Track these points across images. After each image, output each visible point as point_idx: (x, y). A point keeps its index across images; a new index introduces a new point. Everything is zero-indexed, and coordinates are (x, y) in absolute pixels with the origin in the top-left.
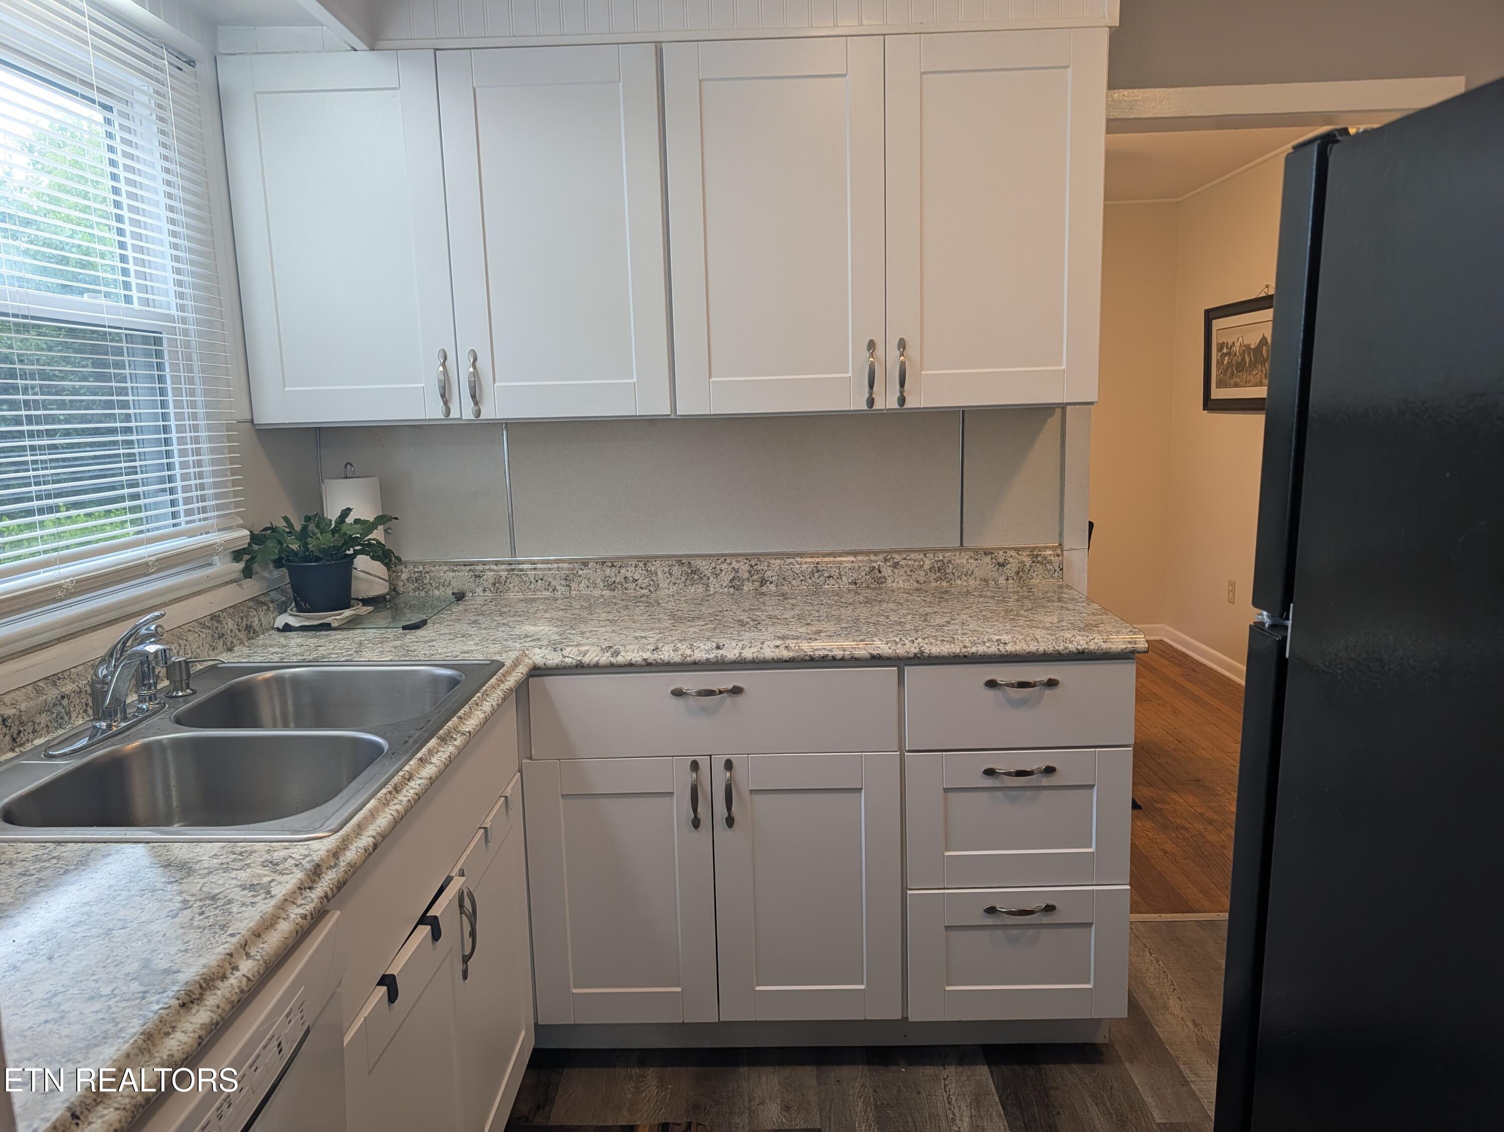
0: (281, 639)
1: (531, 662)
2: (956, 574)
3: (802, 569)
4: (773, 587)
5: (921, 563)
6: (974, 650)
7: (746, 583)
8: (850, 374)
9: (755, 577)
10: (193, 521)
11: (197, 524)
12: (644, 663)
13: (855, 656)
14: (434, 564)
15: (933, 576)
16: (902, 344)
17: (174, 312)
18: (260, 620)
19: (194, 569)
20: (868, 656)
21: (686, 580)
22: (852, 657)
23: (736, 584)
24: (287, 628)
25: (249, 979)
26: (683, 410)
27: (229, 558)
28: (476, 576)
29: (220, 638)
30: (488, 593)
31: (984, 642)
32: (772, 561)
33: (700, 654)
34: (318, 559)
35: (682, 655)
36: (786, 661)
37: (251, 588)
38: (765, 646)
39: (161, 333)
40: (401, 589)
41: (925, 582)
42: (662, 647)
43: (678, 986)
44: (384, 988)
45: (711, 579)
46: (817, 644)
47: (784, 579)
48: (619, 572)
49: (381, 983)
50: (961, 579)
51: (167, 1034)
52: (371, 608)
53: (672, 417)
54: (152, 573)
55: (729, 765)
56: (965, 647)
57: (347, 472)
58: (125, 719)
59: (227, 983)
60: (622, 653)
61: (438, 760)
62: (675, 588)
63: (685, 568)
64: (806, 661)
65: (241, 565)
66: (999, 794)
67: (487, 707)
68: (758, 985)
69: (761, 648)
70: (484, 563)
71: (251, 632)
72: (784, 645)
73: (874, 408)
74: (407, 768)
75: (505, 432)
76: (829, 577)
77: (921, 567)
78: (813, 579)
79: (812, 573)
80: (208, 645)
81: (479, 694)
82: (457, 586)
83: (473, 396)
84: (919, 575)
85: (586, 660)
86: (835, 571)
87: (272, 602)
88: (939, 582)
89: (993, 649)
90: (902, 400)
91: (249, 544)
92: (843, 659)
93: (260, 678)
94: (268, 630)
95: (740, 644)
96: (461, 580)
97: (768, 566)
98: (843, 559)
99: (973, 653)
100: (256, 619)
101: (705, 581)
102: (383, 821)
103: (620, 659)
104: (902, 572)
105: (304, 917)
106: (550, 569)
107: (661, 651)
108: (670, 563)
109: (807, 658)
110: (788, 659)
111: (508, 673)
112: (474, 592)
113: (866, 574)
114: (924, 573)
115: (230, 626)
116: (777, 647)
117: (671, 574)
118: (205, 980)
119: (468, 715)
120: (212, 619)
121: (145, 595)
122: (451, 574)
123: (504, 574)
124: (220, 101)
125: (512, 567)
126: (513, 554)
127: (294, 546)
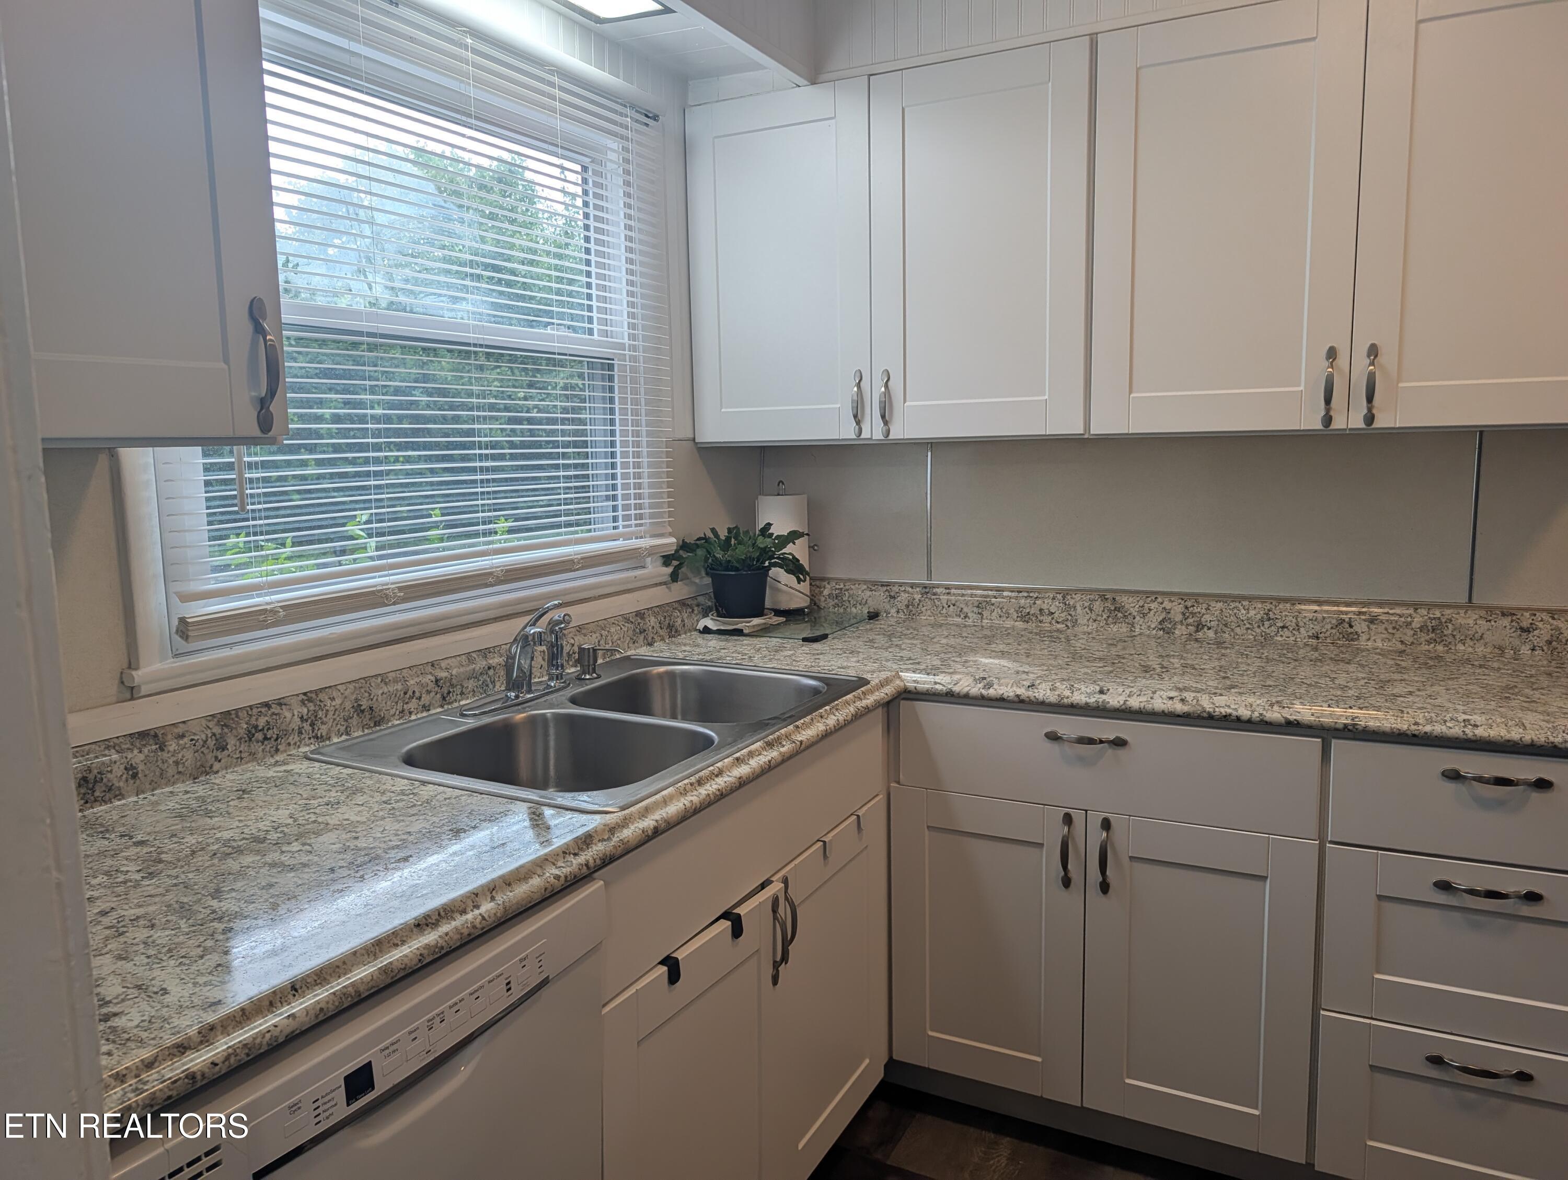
0: (700, 640)
1: (902, 684)
2: (1457, 637)
3: (1249, 616)
4: (1211, 634)
5: (1409, 619)
6: (1428, 728)
7: (1179, 627)
8: (1302, 388)
9: (1190, 620)
10: (630, 526)
11: (633, 529)
12: (1016, 699)
13: (1265, 719)
14: (854, 582)
15: (1424, 637)
16: (1373, 351)
17: (626, 341)
18: (683, 621)
19: (627, 570)
20: (1283, 721)
21: (1108, 617)
22: (1262, 720)
23: (1166, 627)
24: (706, 630)
25: (483, 918)
26: (1097, 429)
27: (660, 562)
28: (891, 597)
29: (641, 633)
30: (901, 615)
31: (1445, 721)
32: (1213, 604)
33: (1079, 698)
34: (737, 569)
35: (1059, 695)
36: (1179, 716)
37: (680, 591)
38: (1156, 696)
39: (613, 360)
40: (823, 604)
41: (1413, 643)
42: (1039, 684)
43: (1039, 1055)
44: (665, 968)
45: (1138, 618)
46: (1219, 700)
47: (1226, 625)
48: (1035, 603)
49: (662, 963)
50: (1464, 644)
51: (396, 945)
52: (782, 619)
53: (1086, 436)
54: (578, 570)
55: (1106, 825)
56: (1416, 724)
57: (780, 490)
58: (530, 691)
59: (464, 918)
60: (995, 686)
61: (755, 763)
62: (1095, 625)
63: (1108, 604)
64: (1203, 718)
65: (669, 570)
66: (1457, 915)
67: (831, 721)
68: (1129, 1077)
69: (1152, 698)
70: (901, 585)
71: (672, 631)
72: (1179, 698)
73: (1332, 427)
74: (719, 765)
75: (929, 454)
76: (1283, 627)
77: (1408, 624)
78: (1262, 628)
79: (1262, 620)
80: (629, 638)
81: (827, 708)
82: (873, 605)
83: (883, 417)
84: (1405, 634)
85: (956, 689)
86: (1291, 621)
87: (698, 605)
88: (1432, 645)
89: (1455, 730)
90: (1370, 419)
91: (677, 551)
92: (1249, 721)
93: (655, 671)
94: (690, 631)
95: (1127, 691)
96: (877, 599)
97: (1207, 609)
98: (1303, 607)
99: (1426, 733)
100: (679, 620)
101: (1130, 619)
102: (673, 809)
103: (992, 692)
104: (1381, 628)
105: (557, 877)
106: (963, 595)
107: (1037, 688)
108: (1092, 597)
109: (1205, 715)
110: (1181, 714)
111: (871, 692)
112: (887, 613)
113: (1332, 628)
114: (1412, 632)
115: (652, 624)
116: (1171, 698)
117: (1091, 610)
118: (445, 910)
119: (807, 726)
120: (636, 615)
121: (574, 588)
122: (868, 593)
123: (918, 597)
124: (685, 149)
125: (927, 590)
126: (929, 575)
127: (719, 555)
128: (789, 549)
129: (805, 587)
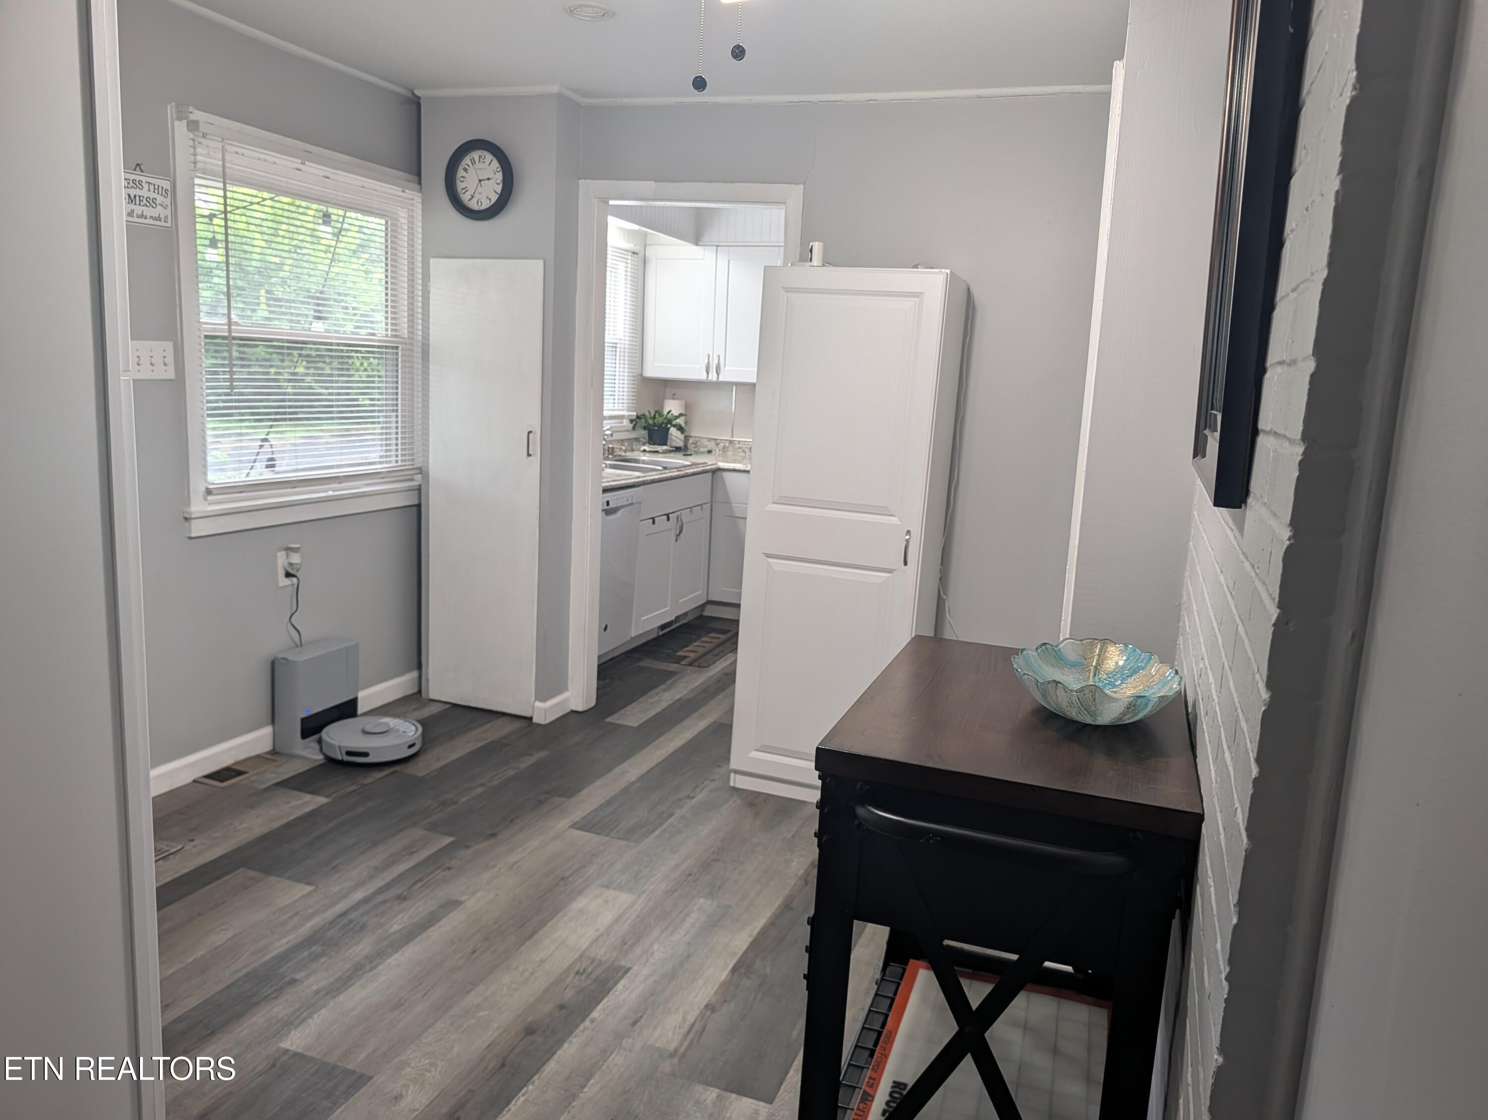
0: (642, 454)
1: (717, 466)
10: (620, 406)
14: (702, 438)
18: (637, 445)
24: (645, 451)
27: (629, 422)
28: (717, 444)
30: (721, 452)
34: (658, 427)
37: (635, 434)
40: (689, 447)
49: (652, 518)
52: (674, 448)
57: (674, 397)
65: (632, 425)
70: (721, 440)
71: (634, 448)
75: (735, 387)
82: (709, 448)
83: (717, 372)
85: (735, 468)
87: (641, 440)
91: (636, 418)
94: (639, 449)
96: (711, 445)
100: (635, 444)
111: (709, 467)
112: (715, 451)
115: (627, 445)
120: (623, 440)
122: (708, 443)
123: (727, 445)
124: (645, 262)
125: (731, 442)
126: (732, 437)
127: (651, 422)
128: (678, 421)
129: (682, 437)
